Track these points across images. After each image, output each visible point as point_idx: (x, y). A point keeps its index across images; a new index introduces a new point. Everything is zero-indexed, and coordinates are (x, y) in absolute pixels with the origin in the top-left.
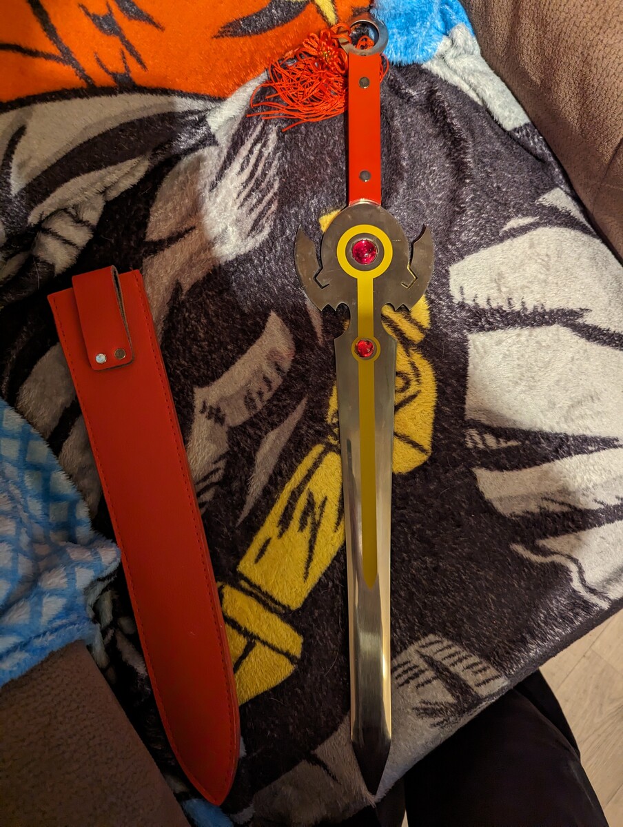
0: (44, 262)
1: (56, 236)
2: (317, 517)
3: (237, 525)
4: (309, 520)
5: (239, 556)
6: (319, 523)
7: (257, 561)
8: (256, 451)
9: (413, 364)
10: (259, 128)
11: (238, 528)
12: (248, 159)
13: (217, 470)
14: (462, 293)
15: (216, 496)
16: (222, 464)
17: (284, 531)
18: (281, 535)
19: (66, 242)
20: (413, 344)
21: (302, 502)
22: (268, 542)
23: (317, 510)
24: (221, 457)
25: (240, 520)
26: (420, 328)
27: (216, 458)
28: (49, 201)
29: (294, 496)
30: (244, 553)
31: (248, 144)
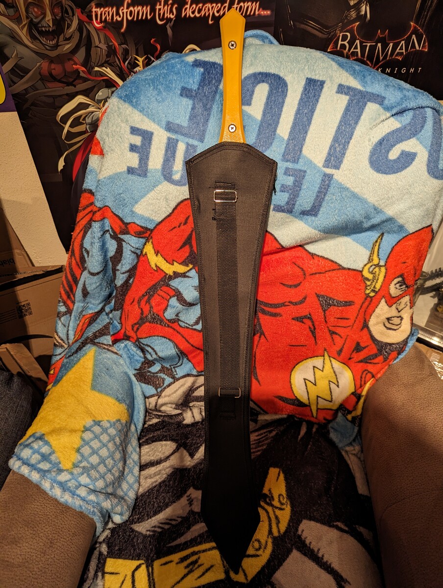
0: (183, 417)
1: (192, 413)
2: (194, 568)
3: (167, 546)
4: (191, 567)
5: (158, 558)
6: (193, 571)
7: (161, 565)
8: (193, 525)
9: (266, 542)
10: (272, 428)
11: (166, 547)
12: (262, 434)
13: (177, 520)
14: (302, 532)
15: (168, 529)
16: (180, 520)
17: (179, 563)
18: (177, 563)
19: (193, 417)
20: (272, 535)
21: (194, 558)
22: (171, 561)
23: (196, 566)
24: (181, 517)
25: (169, 545)
26: (279, 531)
27: (180, 516)
28: (199, 403)
29: (194, 553)
30: (160, 558)
31: (265, 431)
